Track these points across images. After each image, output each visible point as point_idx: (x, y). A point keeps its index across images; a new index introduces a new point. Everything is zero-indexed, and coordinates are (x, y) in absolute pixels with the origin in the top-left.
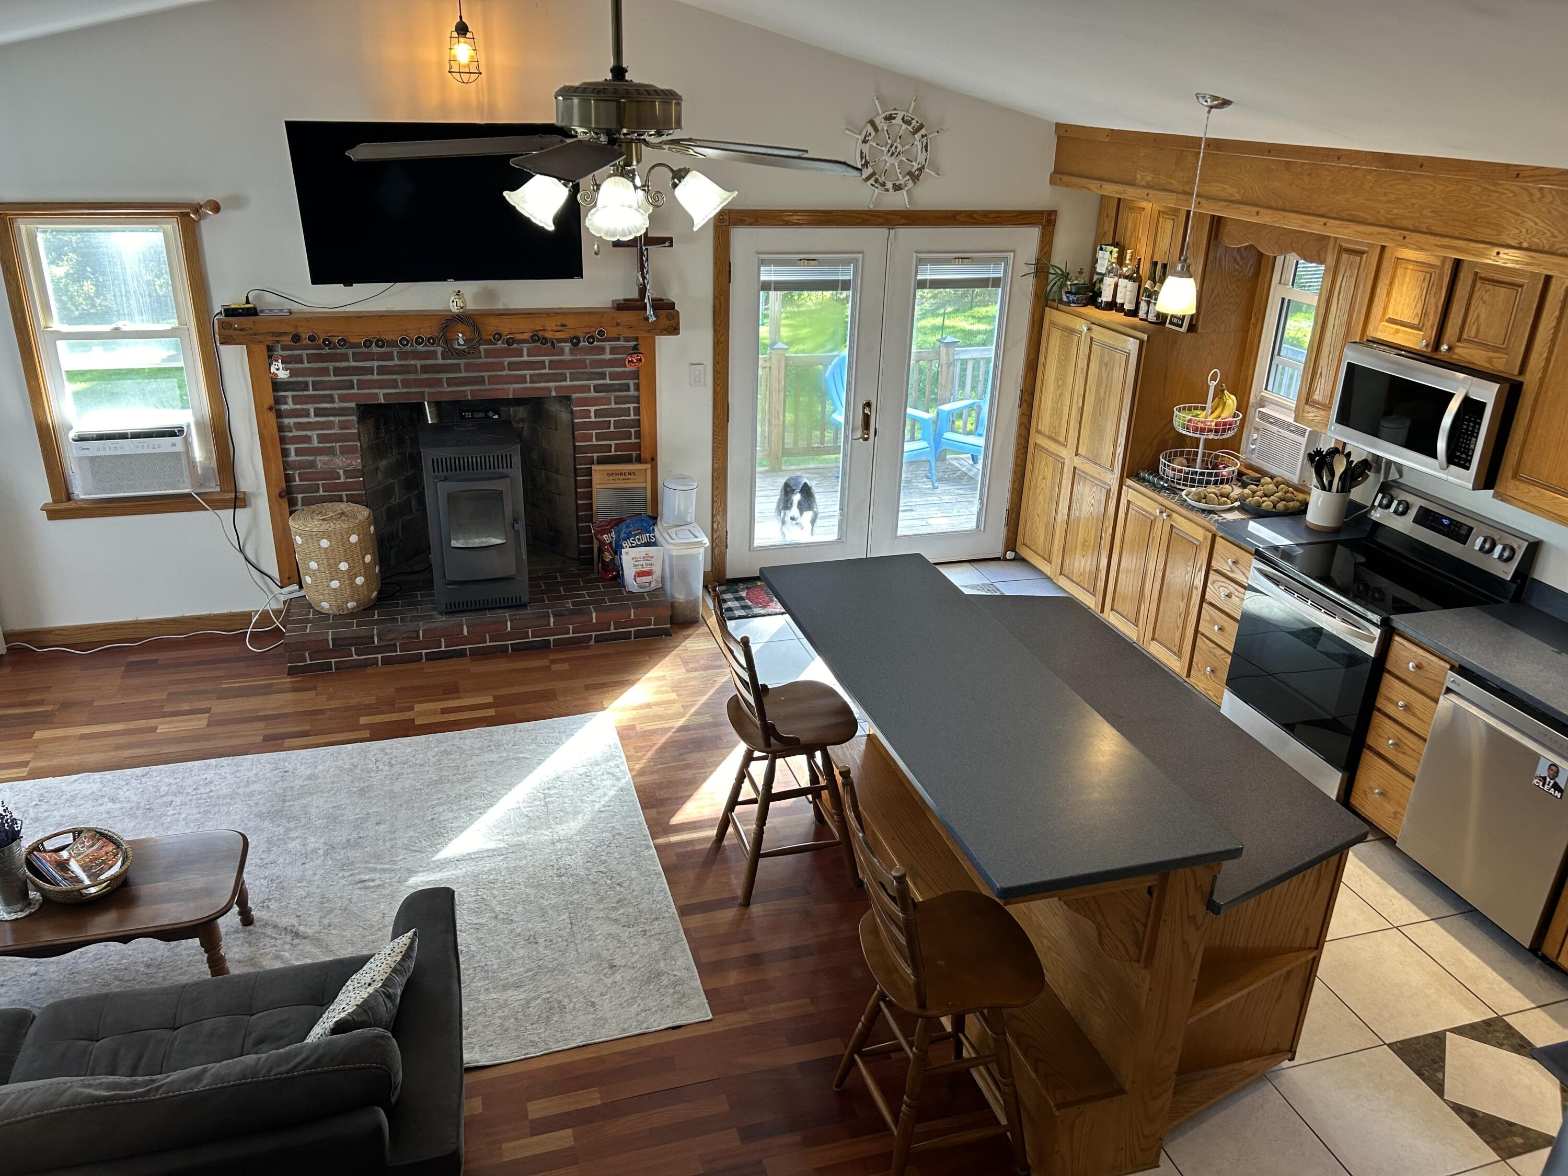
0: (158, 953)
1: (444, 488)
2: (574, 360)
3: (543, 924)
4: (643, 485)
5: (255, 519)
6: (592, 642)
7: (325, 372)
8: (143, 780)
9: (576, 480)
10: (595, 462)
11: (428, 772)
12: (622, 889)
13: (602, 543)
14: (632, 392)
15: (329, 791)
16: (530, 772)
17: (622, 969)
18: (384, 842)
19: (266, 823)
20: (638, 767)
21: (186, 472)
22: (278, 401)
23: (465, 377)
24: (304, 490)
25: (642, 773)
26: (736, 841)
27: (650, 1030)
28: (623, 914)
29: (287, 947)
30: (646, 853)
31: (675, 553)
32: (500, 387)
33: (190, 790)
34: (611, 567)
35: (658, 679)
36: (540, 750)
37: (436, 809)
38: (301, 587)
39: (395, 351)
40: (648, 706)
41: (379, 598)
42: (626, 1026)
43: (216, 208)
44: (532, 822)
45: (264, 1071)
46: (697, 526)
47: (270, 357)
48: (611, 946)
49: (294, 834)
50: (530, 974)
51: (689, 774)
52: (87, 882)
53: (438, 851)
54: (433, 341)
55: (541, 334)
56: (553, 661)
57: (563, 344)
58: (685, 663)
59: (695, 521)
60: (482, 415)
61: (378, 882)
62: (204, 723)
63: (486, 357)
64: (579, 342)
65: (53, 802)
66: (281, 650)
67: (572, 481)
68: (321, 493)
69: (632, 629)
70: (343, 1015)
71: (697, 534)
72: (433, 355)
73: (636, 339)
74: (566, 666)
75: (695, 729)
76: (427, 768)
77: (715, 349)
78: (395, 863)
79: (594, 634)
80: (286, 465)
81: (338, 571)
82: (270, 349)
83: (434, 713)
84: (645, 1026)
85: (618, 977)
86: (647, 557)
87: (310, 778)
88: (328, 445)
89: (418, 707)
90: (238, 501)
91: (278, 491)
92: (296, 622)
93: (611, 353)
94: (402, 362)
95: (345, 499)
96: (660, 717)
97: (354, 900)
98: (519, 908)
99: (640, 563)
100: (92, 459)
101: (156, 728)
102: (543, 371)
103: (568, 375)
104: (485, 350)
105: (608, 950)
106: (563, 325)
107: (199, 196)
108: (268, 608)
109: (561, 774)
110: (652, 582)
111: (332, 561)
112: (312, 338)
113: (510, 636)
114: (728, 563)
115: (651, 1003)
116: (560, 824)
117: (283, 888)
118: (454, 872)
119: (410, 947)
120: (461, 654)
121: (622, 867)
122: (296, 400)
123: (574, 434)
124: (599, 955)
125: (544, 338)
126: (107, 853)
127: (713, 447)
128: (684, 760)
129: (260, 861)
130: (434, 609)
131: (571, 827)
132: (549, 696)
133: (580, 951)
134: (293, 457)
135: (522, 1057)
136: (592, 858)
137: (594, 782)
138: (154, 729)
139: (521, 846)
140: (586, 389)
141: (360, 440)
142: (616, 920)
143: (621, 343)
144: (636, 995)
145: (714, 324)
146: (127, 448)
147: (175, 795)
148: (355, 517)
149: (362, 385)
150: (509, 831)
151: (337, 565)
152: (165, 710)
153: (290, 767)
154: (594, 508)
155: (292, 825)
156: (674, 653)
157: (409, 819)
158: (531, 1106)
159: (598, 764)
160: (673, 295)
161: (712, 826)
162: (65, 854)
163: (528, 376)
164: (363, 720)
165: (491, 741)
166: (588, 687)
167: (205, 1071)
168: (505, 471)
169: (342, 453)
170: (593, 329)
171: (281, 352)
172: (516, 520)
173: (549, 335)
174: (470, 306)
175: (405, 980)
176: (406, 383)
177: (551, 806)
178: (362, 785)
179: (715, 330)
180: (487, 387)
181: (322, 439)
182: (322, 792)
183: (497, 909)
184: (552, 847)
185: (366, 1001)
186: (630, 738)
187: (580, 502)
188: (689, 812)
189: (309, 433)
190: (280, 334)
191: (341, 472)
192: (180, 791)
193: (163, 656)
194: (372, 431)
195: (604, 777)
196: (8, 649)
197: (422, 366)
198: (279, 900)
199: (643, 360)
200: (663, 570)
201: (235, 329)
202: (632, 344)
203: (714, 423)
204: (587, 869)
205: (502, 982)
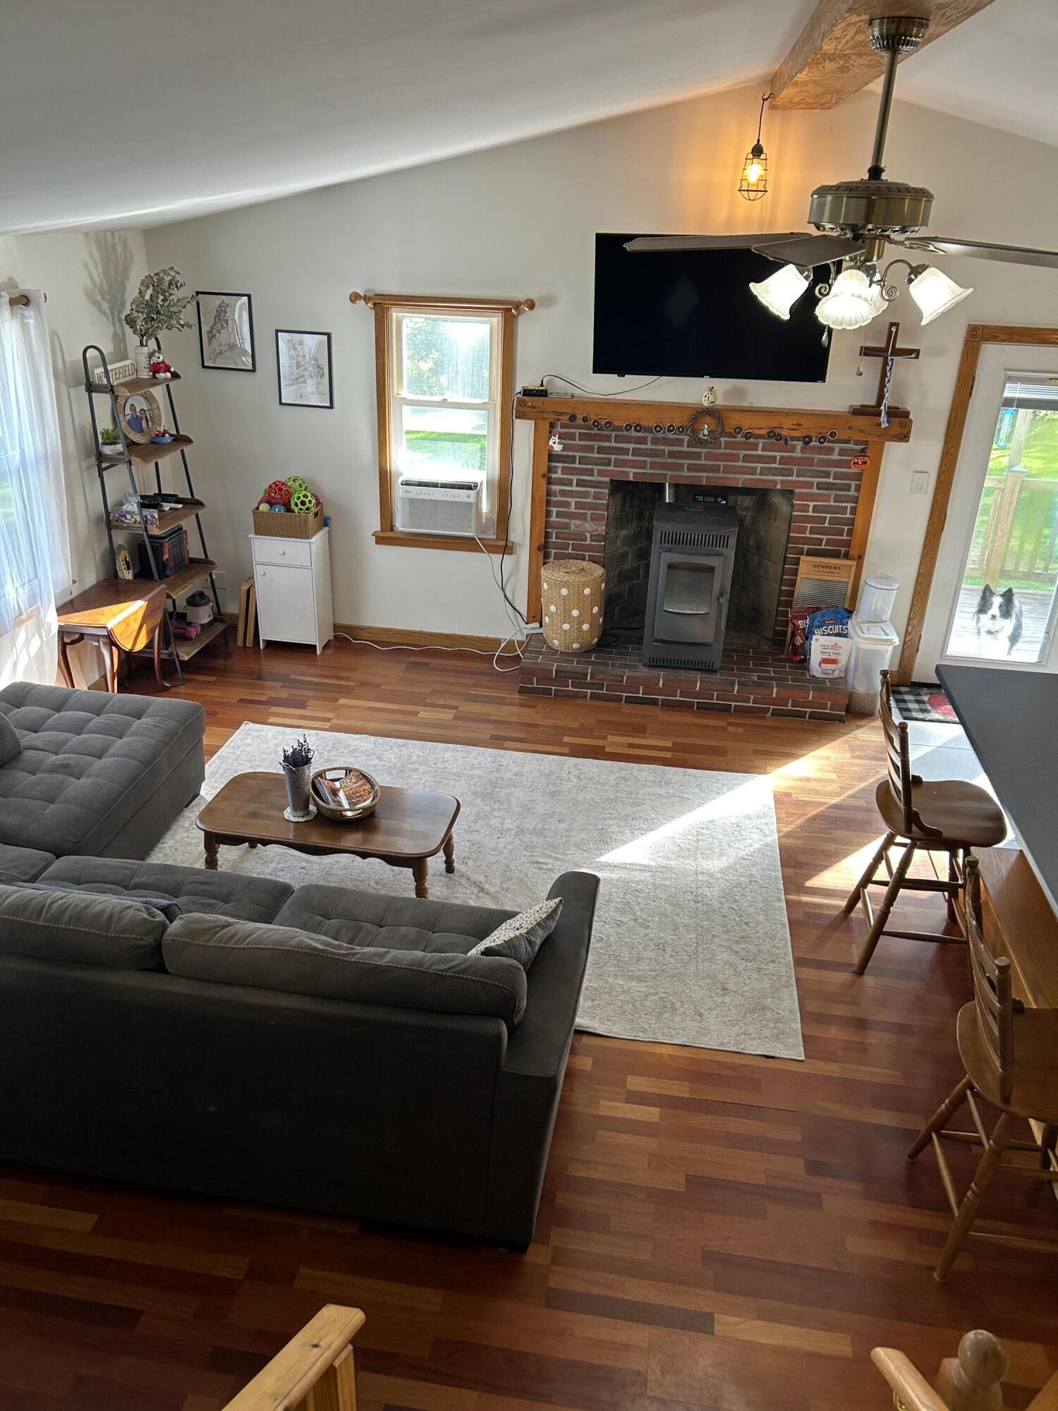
0: (386, 876)
1: (667, 558)
2: (804, 458)
3: (674, 937)
4: (846, 580)
5: (517, 564)
6: (769, 714)
7: (591, 449)
8: (402, 748)
9: (784, 567)
10: (805, 553)
11: (607, 790)
12: (748, 928)
13: (796, 627)
14: (852, 493)
15: (529, 788)
16: (690, 811)
17: (733, 994)
18: (562, 836)
19: (479, 800)
20: (786, 829)
21: (474, 519)
22: (550, 470)
23: (703, 465)
24: (557, 546)
25: (788, 835)
26: (862, 916)
27: (745, 1052)
28: (743, 949)
29: (474, 897)
30: (776, 904)
31: (862, 646)
32: (732, 476)
33: (432, 763)
34: (800, 651)
35: (822, 758)
36: (702, 795)
37: (607, 821)
38: (541, 626)
39: (650, 436)
40: (808, 780)
41: (598, 644)
42: (725, 1041)
43: (532, 305)
44: (682, 852)
45: (427, 965)
46: (890, 625)
47: (550, 432)
48: (727, 972)
49: (496, 814)
50: (653, 973)
51: (831, 847)
52: (347, 807)
53: (601, 855)
54: (681, 430)
55: (777, 431)
56: (730, 724)
57: (796, 442)
58: (852, 749)
59: (891, 620)
60: (712, 499)
61: (550, 866)
62: (451, 716)
63: (726, 448)
64: (811, 441)
65: (341, 750)
66: (517, 673)
67: (780, 567)
68: (570, 551)
69: (808, 710)
70: (492, 944)
71: (888, 632)
72: (680, 442)
73: (866, 443)
74: (741, 730)
75: (847, 809)
76: (606, 788)
77: (942, 459)
78: (566, 855)
79: (772, 707)
80: (547, 524)
81: (570, 616)
82: (552, 426)
83: (622, 745)
84: (742, 1046)
85: (727, 1000)
86: (835, 646)
87: (517, 774)
88: (583, 511)
89: (610, 738)
90: (506, 548)
91: (538, 544)
92: (532, 652)
93: (840, 454)
94: (654, 447)
95: (587, 558)
96: (817, 792)
97: (529, 875)
98: (657, 919)
99: (828, 651)
100: (412, 501)
101: (418, 713)
102: (773, 465)
103: (795, 471)
104: (726, 442)
105: (724, 974)
106: (799, 425)
107: (521, 296)
108: (514, 638)
109: (716, 819)
110: (836, 671)
111: (567, 607)
112: (585, 419)
113: (696, 695)
114: (916, 666)
115: (751, 1029)
116: (707, 860)
117: (480, 852)
118: (610, 875)
119: (555, 911)
120: (654, 702)
121: (751, 910)
122: (564, 471)
123: (790, 525)
124: (715, 976)
125: (779, 435)
126: (364, 790)
127: (923, 553)
128: (831, 834)
129: (467, 828)
130: (639, 661)
131: (715, 865)
132: (720, 752)
133: (699, 968)
134: (554, 518)
135: (632, 1038)
136: (727, 895)
137: (743, 833)
138: (416, 714)
139: (669, 869)
140: (810, 485)
141: (607, 510)
142: (737, 952)
143: (851, 446)
144: (740, 1019)
145: (947, 435)
146: (436, 495)
147: (420, 764)
148: (592, 574)
149: (618, 463)
150: (661, 854)
151: (570, 611)
152: (427, 701)
153: (504, 763)
154: (796, 595)
155: (496, 807)
156: (844, 738)
157: (584, 824)
158: (630, 1079)
159: (750, 819)
160: (910, 405)
161: (843, 897)
162: (337, 784)
163: (759, 469)
164: (566, 739)
165: (662, 778)
166: (756, 752)
167: (388, 952)
168: (721, 549)
169: (592, 519)
170: (826, 431)
171: (559, 429)
172: (721, 595)
173: (784, 433)
174: (720, 402)
175: (545, 935)
176: (653, 466)
177: (701, 843)
178: (554, 789)
179: (946, 442)
180: (721, 475)
181: (578, 506)
182: (524, 787)
183: (639, 913)
184: (695, 877)
185: (511, 940)
186: (784, 803)
187: (783, 588)
188: (825, 879)
189: (569, 499)
190: (561, 414)
191: (588, 535)
192: (425, 762)
193: (434, 662)
194: (619, 504)
195: (753, 831)
196: (335, 636)
197: (669, 452)
198: (475, 860)
199: (868, 463)
200: (848, 662)
201: (528, 407)
202: (861, 447)
203: (928, 530)
204: (722, 904)
205: (629, 973)
